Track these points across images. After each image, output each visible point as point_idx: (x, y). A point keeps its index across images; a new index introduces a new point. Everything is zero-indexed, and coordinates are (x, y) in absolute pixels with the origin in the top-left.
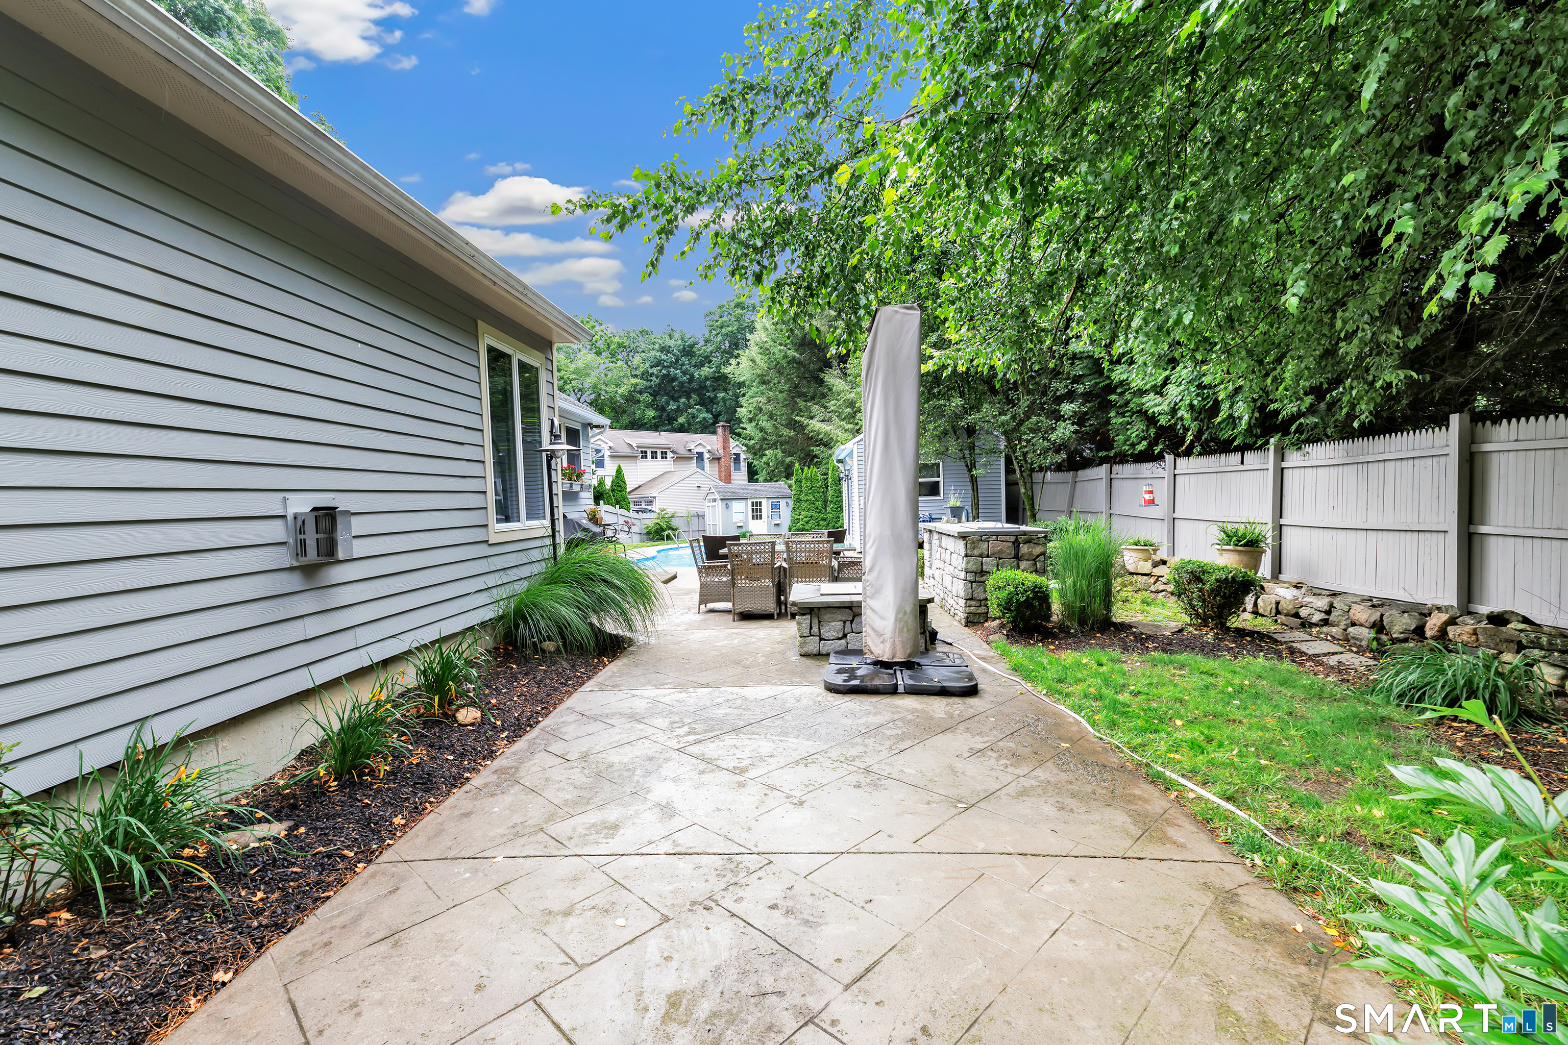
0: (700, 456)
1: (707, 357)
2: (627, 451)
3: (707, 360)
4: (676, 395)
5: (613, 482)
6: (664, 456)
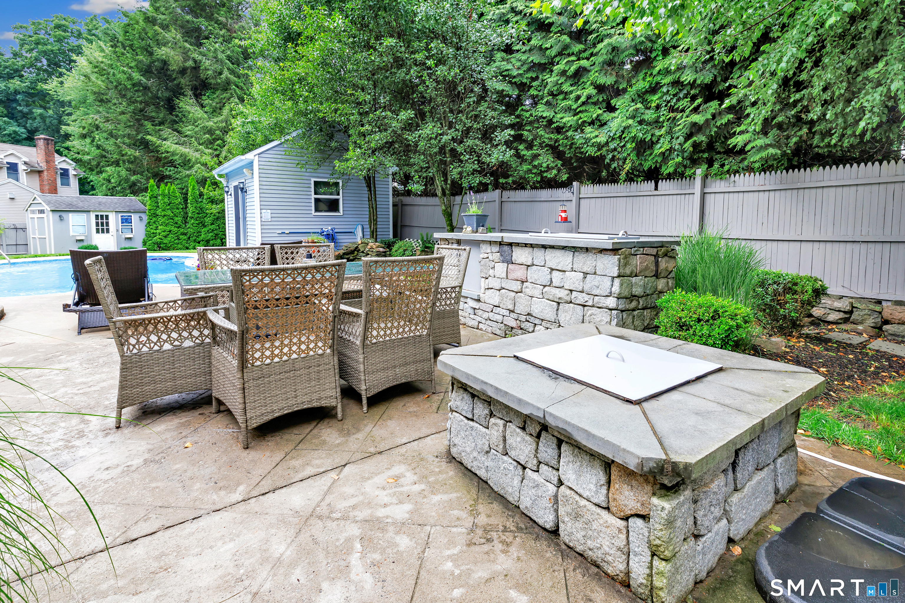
0: (12, 167)
3: (16, 73)
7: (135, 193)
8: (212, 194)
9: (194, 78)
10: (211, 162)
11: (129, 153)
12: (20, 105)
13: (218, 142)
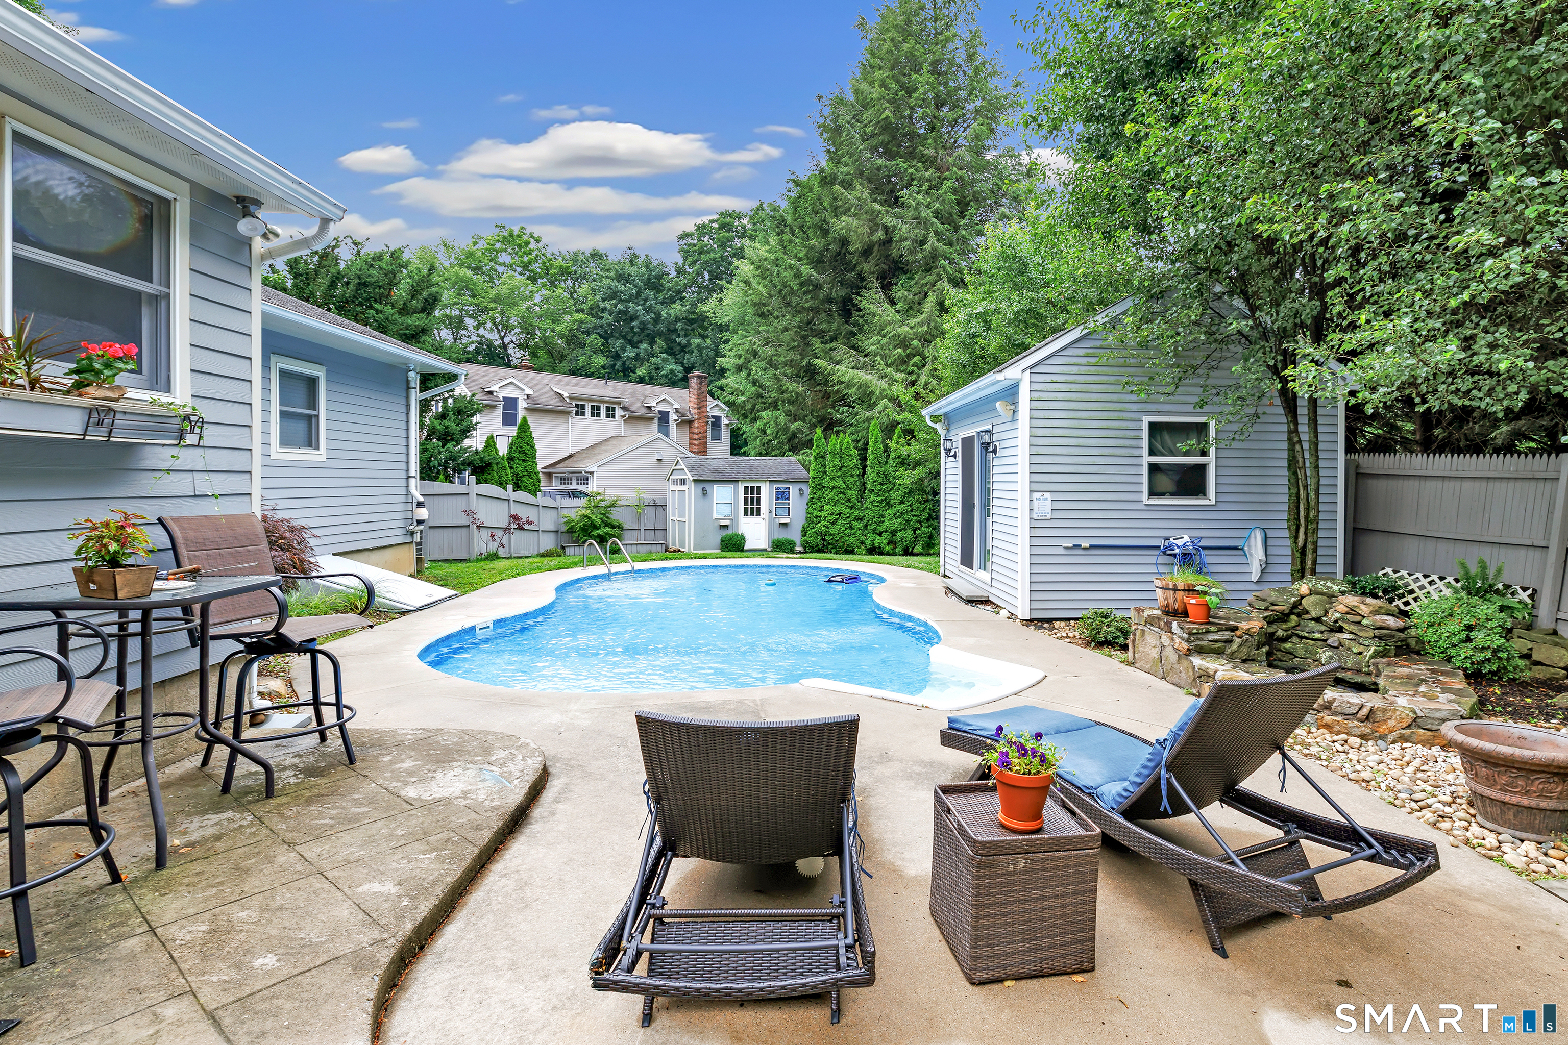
0: (664, 417)
1: (679, 292)
2: (554, 403)
3: (678, 295)
4: (636, 339)
5: (511, 446)
6: (610, 413)
7: (794, 449)
8: (904, 450)
9: (883, 259)
10: (906, 396)
11: (791, 388)
12: (679, 336)
13: (915, 359)
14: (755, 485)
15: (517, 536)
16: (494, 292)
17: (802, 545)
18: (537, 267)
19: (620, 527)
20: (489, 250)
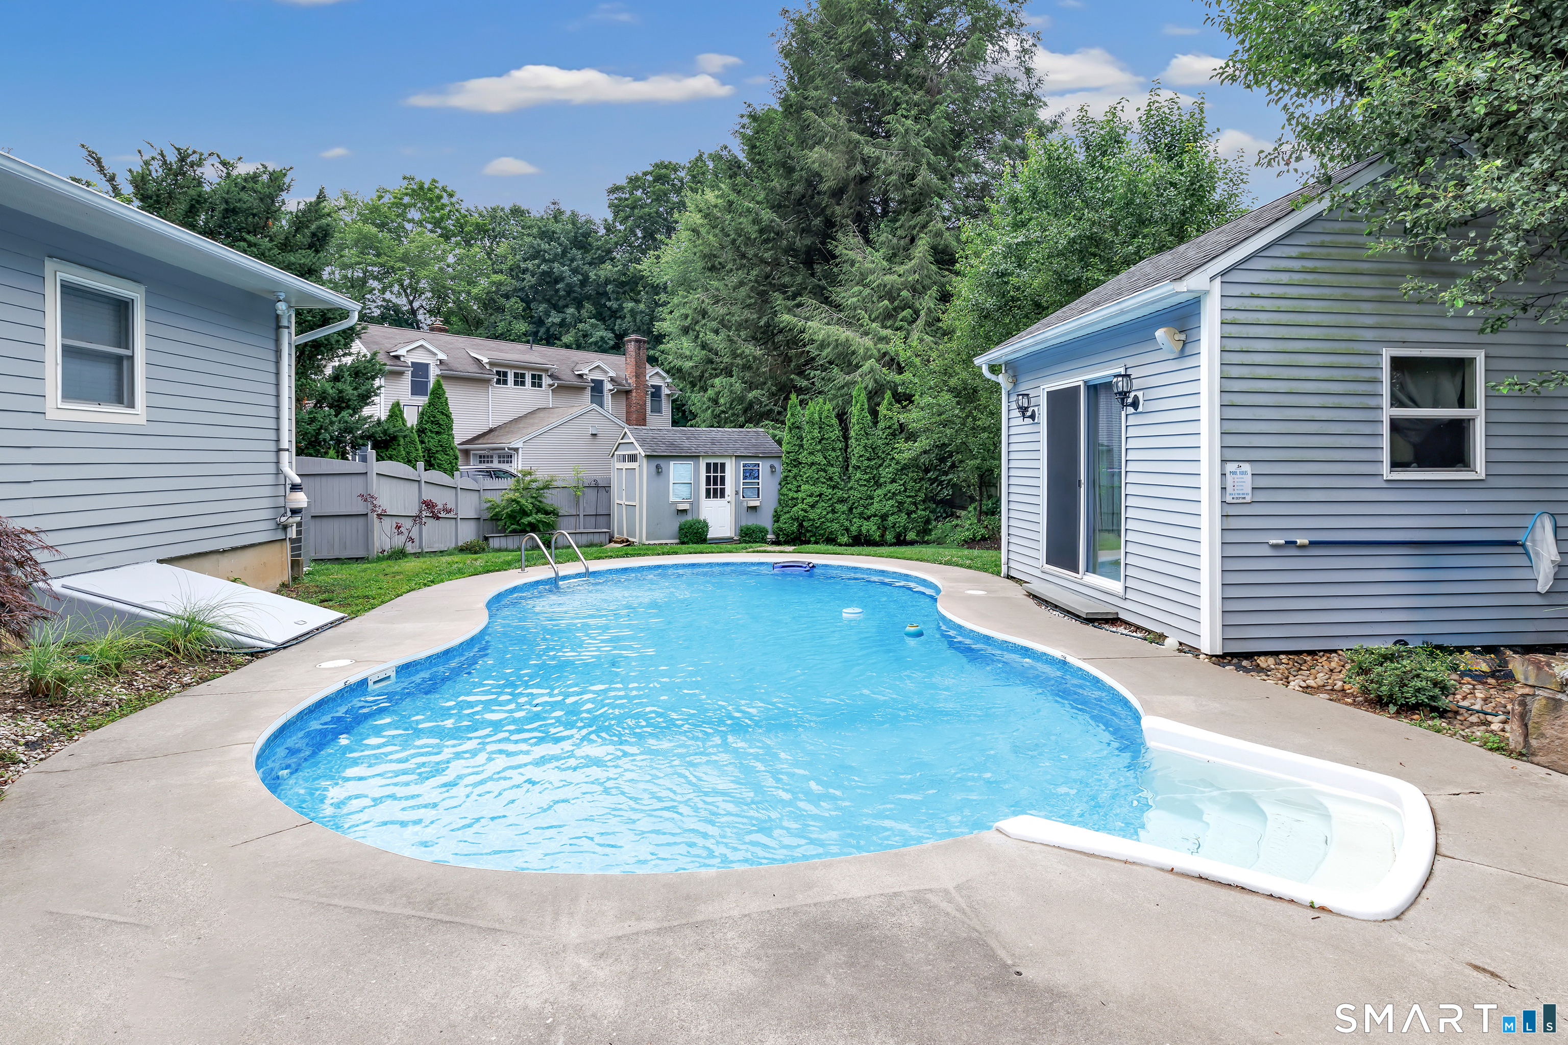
0: (597, 386)
1: (609, 251)
2: (471, 369)
3: (606, 255)
4: (561, 303)
5: (422, 415)
6: (537, 382)
7: (755, 421)
9: (857, 201)
10: (907, 353)
11: (746, 352)
12: (609, 300)
13: (904, 313)
14: (719, 461)
15: (431, 525)
16: (402, 250)
17: (774, 533)
18: (450, 224)
19: (554, 513)
20: (397, 205)
